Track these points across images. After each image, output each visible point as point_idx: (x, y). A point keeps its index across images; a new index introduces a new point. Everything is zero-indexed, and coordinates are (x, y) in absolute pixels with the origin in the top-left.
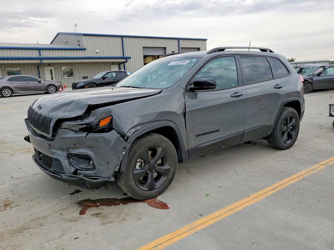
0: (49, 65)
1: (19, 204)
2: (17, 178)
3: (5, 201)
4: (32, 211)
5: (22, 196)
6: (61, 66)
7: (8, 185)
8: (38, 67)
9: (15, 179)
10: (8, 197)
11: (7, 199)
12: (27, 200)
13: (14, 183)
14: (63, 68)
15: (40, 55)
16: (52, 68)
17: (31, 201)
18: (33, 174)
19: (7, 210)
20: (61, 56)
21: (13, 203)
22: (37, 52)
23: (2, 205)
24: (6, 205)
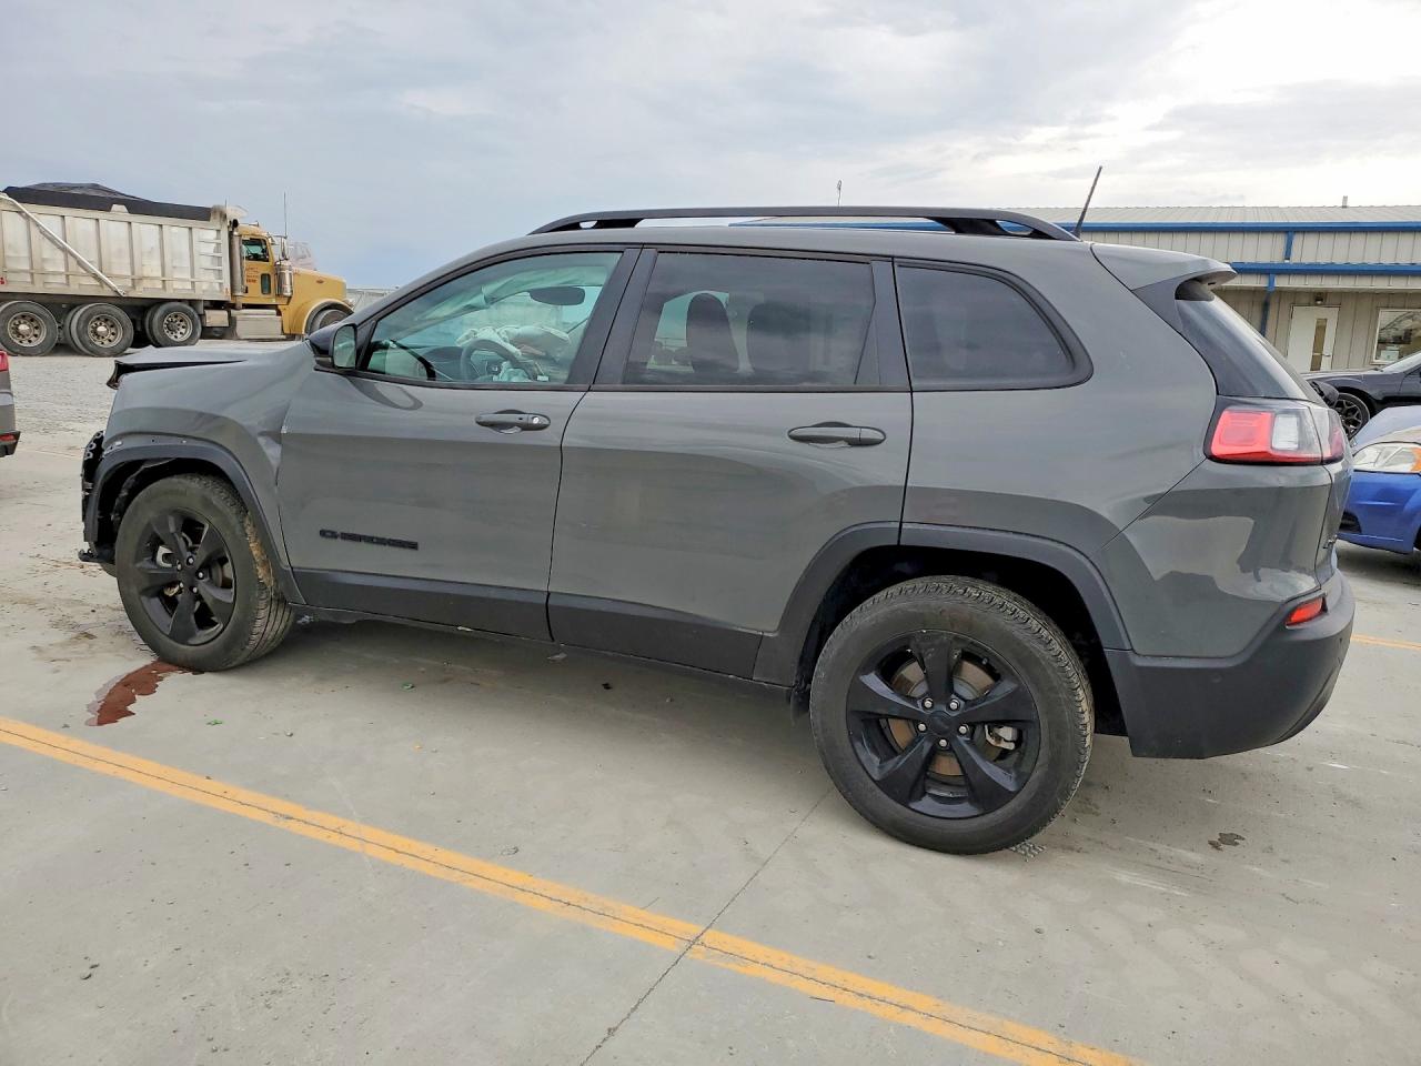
0: (1319, 297)
6: (1378, 308)
8: (1266, 306)
14: (1385, 317)
15: (1288, 256)
16: (1330, 315)
20: (1387, 260)
22: (1280, 240)
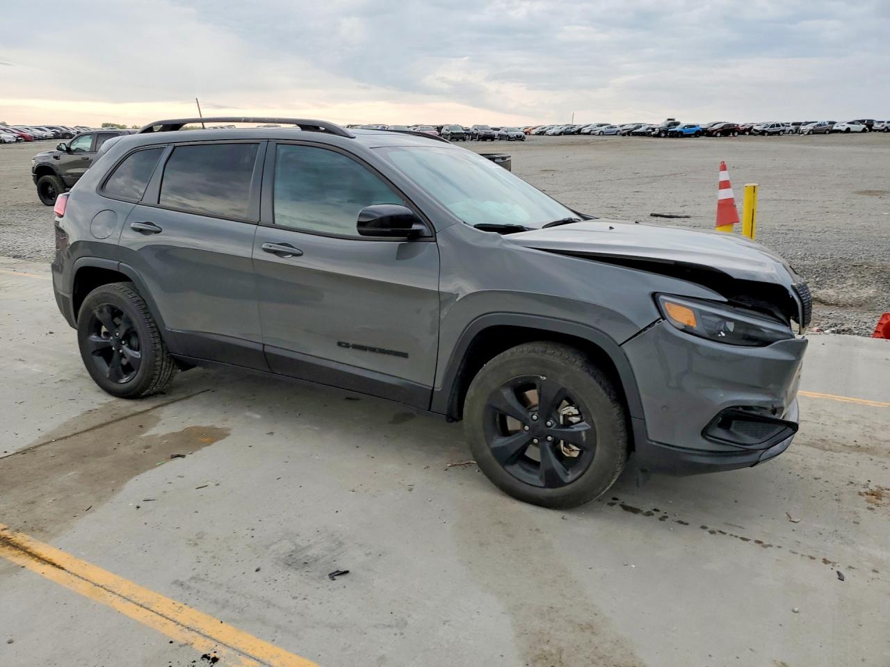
1: (848, 485)
2: (825, 561)
3: (878, 505)
4: (827, 462)
5: (836, 497)
7: (862, 548)
9: (834, 564)
10: (869, 511)
11: (872, 509)
12: (826, 484)
13: (842, 547)
17: (820, 478)
18: (769, 548)
19: (877, 484)
21: (860, 494)
23: (885, 500)
24: (877, 495)
